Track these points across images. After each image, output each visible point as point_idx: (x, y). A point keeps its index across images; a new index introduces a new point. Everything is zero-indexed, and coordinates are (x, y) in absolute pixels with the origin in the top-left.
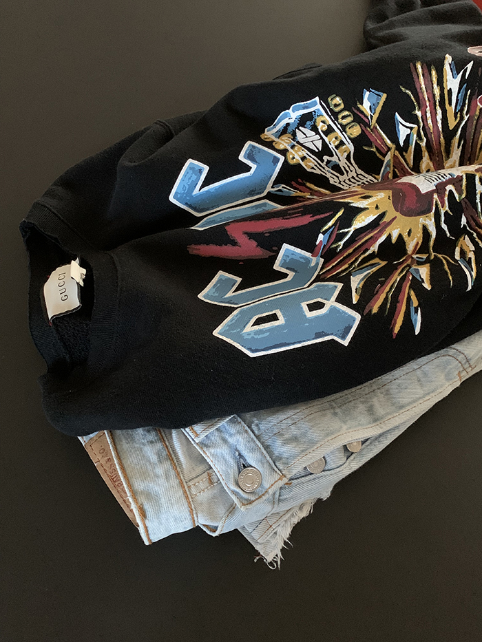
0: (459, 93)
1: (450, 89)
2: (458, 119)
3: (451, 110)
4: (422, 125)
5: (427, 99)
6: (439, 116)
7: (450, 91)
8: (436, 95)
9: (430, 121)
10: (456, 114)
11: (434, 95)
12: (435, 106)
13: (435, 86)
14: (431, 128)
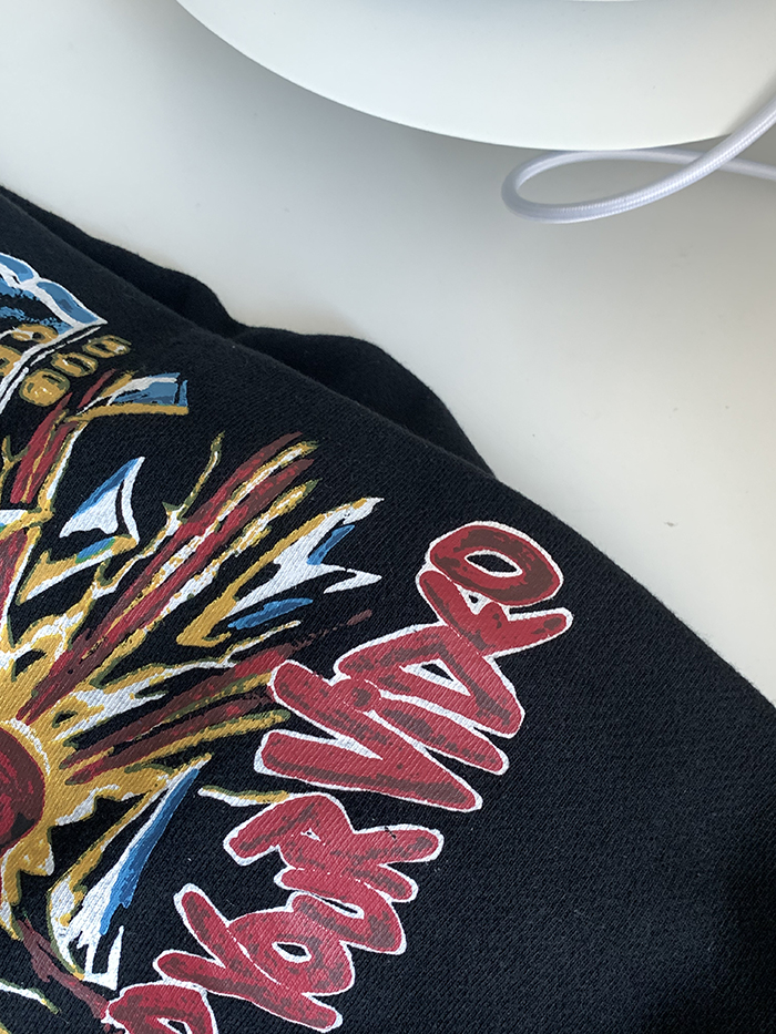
0: (276, 597)
1: (279, 566)
2: (212, 643)
3: (227, 605)
4: (149, 552)
5: (220, 518)
6: (195, 586)
7: (271, 570)
8: (244, 539)
9: (169, 568)
10: (220, 627)
11: (240, 533)
12: (216, 555)
13: (266, 519)
14: (154, 585)
